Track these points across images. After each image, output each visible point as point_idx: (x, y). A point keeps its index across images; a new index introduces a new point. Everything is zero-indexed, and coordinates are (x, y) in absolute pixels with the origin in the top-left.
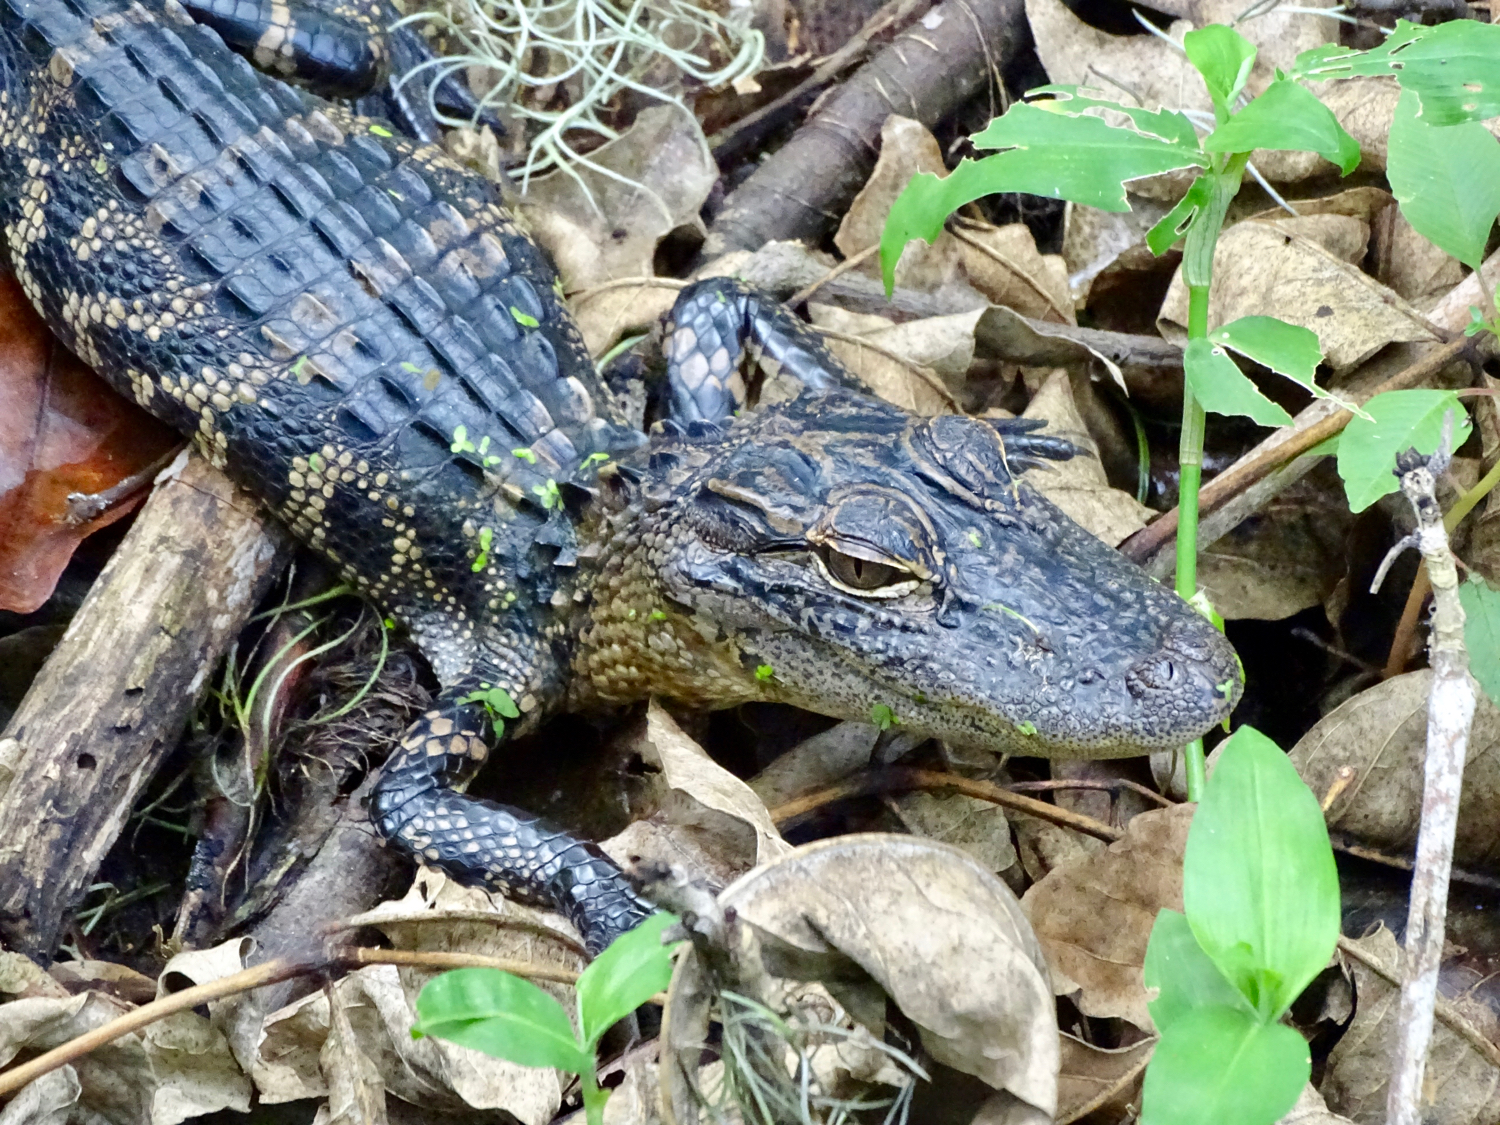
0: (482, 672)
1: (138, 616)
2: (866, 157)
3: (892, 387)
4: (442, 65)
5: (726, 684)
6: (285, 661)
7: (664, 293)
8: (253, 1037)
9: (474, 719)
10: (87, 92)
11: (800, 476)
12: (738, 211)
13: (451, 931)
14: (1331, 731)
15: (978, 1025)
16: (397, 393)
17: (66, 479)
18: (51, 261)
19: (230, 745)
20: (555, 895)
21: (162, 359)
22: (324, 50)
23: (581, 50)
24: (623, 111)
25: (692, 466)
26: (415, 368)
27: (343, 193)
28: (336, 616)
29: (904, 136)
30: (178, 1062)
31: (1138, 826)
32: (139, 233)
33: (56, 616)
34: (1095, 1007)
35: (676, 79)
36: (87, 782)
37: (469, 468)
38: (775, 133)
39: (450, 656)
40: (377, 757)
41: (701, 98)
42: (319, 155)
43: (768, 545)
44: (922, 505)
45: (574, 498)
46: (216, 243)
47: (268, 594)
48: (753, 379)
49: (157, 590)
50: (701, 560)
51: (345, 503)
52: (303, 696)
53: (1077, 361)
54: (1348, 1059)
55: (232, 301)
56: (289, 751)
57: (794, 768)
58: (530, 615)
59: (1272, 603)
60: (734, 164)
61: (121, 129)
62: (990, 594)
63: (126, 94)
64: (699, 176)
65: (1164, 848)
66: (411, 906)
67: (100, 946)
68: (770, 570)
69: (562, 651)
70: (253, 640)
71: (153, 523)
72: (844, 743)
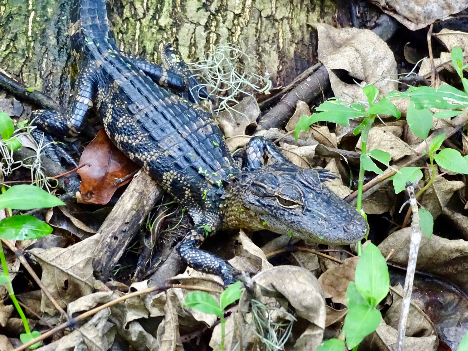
0: (203, 222)
1: (129, 206)
2: (293, 110)
3: (296, 161)
4: (201, 86)
5: (256, 225)
6: (161, 217)
7: (247, 139)
8: (149, 302)
9: (202, 232)
10: (121, 90)
11: (274, 181)
12: (265, 121)
13: (194, 281)
14: (390, 240)
15: (308, 308)
16: (187, 159)
17: (114, 175)
18: (113, 127)
19: (148, 235)
20: (218, 272)
21: (136, 150)
22: (174, 82)
23: (231, 84)
24: (240, 97)
25: (250, 178)
26: (191, 154)
27: (177, 115)
28: (172, 208)
29: (301, 105)
30: (133, 307)
31: (346, 261)
32: (131, 122)
33: (111, 205)
34: (336, 300)
35: (251, 90)
36: (116, 243)
37: (202, 176)
38: (274, 103)
39: (197, 217)
40: (180, 239)
41: (257, 95)
42: (172, 106)
43: (266, 196)
44: (301, 188)
45: (225, 184)
46: (149, 125)
47: (158, 202)
48: (266, 159)
49: (133, 201)
50: (252, 198)
51: (175, 183)
52: (165, 225)
53: (337, 156)
54: (391, 313)
55: (152, 138)
56: (161, 237)
57: (272, 245)
58: (215, 209)
59: (378, 210)
60: (264, 110)
61: (128, 99)
62: (314, 208)
63: (130, 91)
64: (256, 112)
65: (352, 266)
66: (185, 275)
67: (117, 278)
68: (266, 201)
69: (221, 217)
70: (154, 212)
71: (133, 185)
72: (283, 240)
